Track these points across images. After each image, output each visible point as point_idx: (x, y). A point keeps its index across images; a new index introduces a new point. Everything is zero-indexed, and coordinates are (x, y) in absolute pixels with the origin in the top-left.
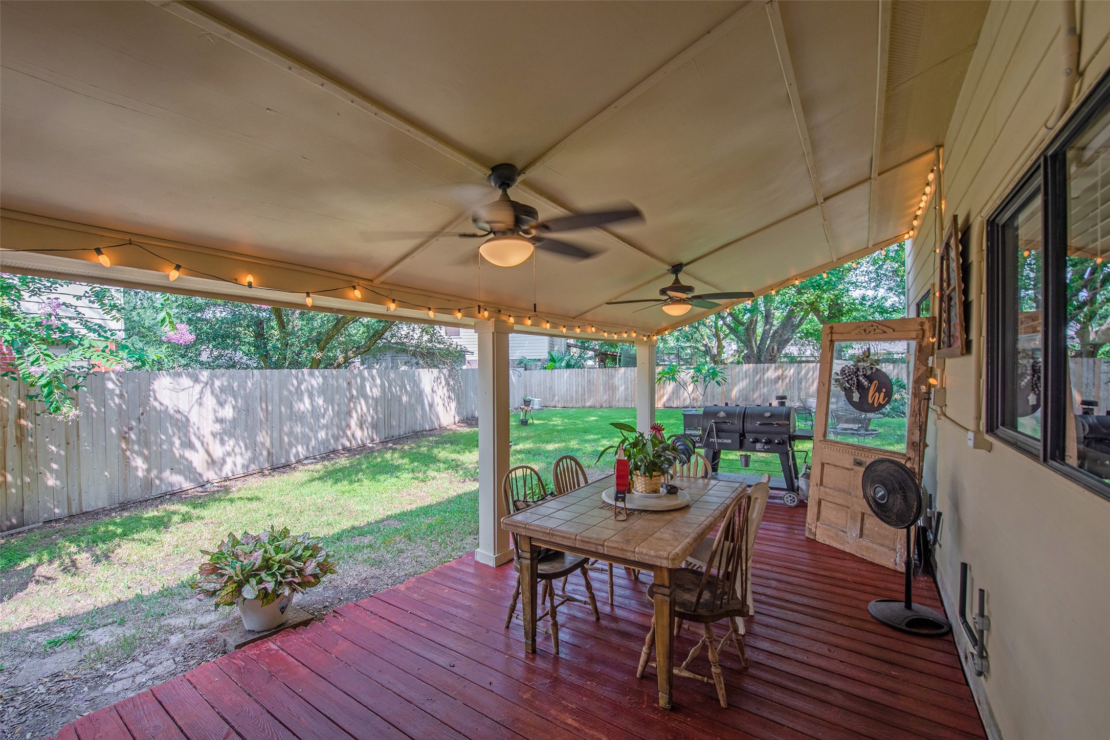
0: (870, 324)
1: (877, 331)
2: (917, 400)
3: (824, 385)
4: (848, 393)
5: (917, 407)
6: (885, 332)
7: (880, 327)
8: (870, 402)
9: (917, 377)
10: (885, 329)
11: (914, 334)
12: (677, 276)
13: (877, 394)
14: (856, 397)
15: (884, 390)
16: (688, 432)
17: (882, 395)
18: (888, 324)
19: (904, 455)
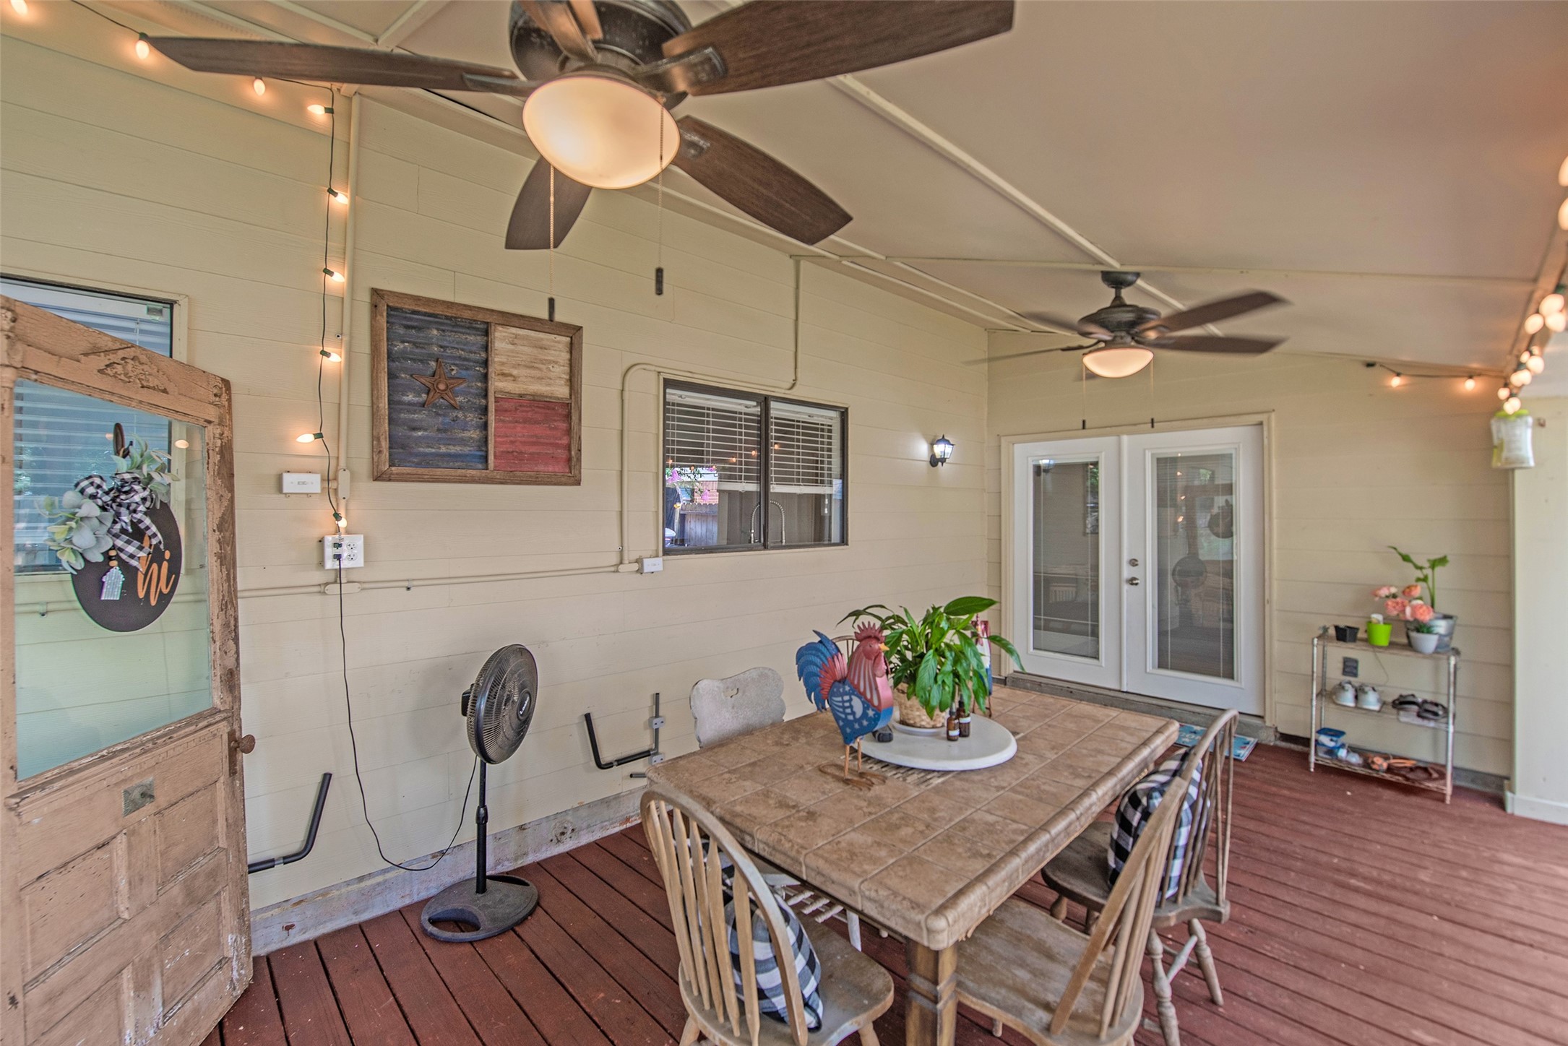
8: (141, 594)
13: (154, 568)
15: (168, 554)
17: (165, 568)
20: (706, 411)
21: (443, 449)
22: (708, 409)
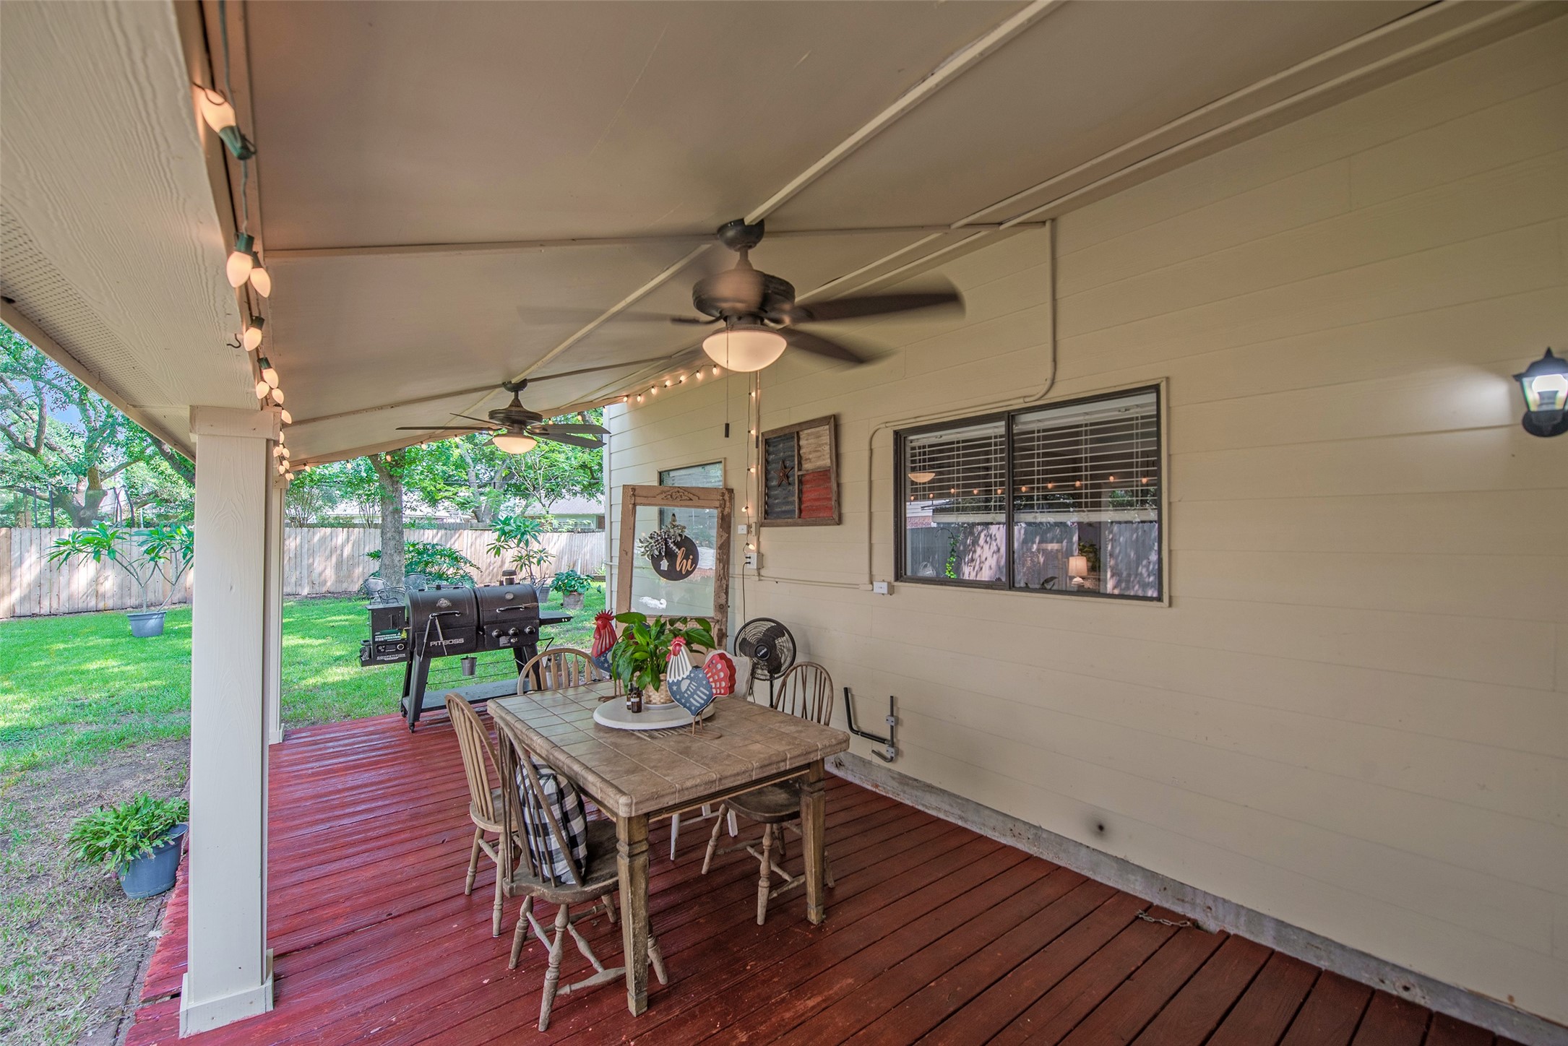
0: (676, 490)
1: (684, 498)
2: (721, 564)
3: (627, 554)
4: (656, 561)
5: (722, 572)
6: (691, 499)
7: (686, 493)
8: (678, 570)
9: (720, 543)
10: (691, 496)
11: (717, 504)
12: (517, 396)
13: (685, 561)
14: (664, 565)
15: (691, 557)
16: (380, 638)
17: (690, 561)
18: (693, 491)
19: (713, 618)
20: (955, 445)
21: (784, 508)
22: (958, 442)
